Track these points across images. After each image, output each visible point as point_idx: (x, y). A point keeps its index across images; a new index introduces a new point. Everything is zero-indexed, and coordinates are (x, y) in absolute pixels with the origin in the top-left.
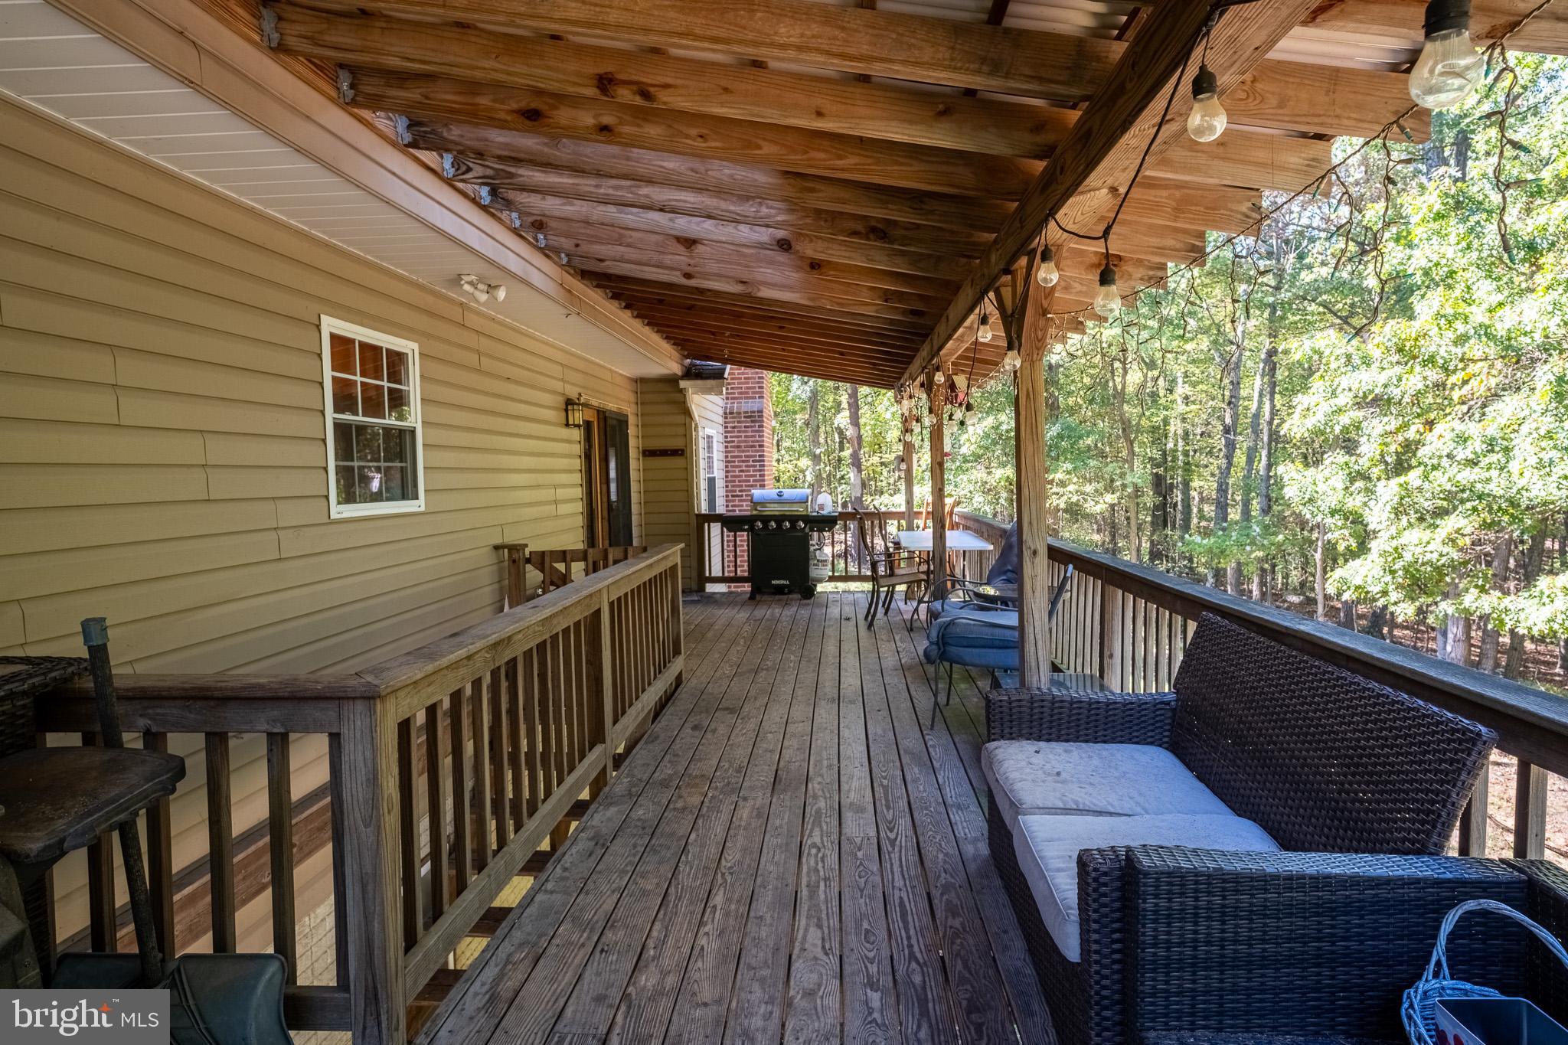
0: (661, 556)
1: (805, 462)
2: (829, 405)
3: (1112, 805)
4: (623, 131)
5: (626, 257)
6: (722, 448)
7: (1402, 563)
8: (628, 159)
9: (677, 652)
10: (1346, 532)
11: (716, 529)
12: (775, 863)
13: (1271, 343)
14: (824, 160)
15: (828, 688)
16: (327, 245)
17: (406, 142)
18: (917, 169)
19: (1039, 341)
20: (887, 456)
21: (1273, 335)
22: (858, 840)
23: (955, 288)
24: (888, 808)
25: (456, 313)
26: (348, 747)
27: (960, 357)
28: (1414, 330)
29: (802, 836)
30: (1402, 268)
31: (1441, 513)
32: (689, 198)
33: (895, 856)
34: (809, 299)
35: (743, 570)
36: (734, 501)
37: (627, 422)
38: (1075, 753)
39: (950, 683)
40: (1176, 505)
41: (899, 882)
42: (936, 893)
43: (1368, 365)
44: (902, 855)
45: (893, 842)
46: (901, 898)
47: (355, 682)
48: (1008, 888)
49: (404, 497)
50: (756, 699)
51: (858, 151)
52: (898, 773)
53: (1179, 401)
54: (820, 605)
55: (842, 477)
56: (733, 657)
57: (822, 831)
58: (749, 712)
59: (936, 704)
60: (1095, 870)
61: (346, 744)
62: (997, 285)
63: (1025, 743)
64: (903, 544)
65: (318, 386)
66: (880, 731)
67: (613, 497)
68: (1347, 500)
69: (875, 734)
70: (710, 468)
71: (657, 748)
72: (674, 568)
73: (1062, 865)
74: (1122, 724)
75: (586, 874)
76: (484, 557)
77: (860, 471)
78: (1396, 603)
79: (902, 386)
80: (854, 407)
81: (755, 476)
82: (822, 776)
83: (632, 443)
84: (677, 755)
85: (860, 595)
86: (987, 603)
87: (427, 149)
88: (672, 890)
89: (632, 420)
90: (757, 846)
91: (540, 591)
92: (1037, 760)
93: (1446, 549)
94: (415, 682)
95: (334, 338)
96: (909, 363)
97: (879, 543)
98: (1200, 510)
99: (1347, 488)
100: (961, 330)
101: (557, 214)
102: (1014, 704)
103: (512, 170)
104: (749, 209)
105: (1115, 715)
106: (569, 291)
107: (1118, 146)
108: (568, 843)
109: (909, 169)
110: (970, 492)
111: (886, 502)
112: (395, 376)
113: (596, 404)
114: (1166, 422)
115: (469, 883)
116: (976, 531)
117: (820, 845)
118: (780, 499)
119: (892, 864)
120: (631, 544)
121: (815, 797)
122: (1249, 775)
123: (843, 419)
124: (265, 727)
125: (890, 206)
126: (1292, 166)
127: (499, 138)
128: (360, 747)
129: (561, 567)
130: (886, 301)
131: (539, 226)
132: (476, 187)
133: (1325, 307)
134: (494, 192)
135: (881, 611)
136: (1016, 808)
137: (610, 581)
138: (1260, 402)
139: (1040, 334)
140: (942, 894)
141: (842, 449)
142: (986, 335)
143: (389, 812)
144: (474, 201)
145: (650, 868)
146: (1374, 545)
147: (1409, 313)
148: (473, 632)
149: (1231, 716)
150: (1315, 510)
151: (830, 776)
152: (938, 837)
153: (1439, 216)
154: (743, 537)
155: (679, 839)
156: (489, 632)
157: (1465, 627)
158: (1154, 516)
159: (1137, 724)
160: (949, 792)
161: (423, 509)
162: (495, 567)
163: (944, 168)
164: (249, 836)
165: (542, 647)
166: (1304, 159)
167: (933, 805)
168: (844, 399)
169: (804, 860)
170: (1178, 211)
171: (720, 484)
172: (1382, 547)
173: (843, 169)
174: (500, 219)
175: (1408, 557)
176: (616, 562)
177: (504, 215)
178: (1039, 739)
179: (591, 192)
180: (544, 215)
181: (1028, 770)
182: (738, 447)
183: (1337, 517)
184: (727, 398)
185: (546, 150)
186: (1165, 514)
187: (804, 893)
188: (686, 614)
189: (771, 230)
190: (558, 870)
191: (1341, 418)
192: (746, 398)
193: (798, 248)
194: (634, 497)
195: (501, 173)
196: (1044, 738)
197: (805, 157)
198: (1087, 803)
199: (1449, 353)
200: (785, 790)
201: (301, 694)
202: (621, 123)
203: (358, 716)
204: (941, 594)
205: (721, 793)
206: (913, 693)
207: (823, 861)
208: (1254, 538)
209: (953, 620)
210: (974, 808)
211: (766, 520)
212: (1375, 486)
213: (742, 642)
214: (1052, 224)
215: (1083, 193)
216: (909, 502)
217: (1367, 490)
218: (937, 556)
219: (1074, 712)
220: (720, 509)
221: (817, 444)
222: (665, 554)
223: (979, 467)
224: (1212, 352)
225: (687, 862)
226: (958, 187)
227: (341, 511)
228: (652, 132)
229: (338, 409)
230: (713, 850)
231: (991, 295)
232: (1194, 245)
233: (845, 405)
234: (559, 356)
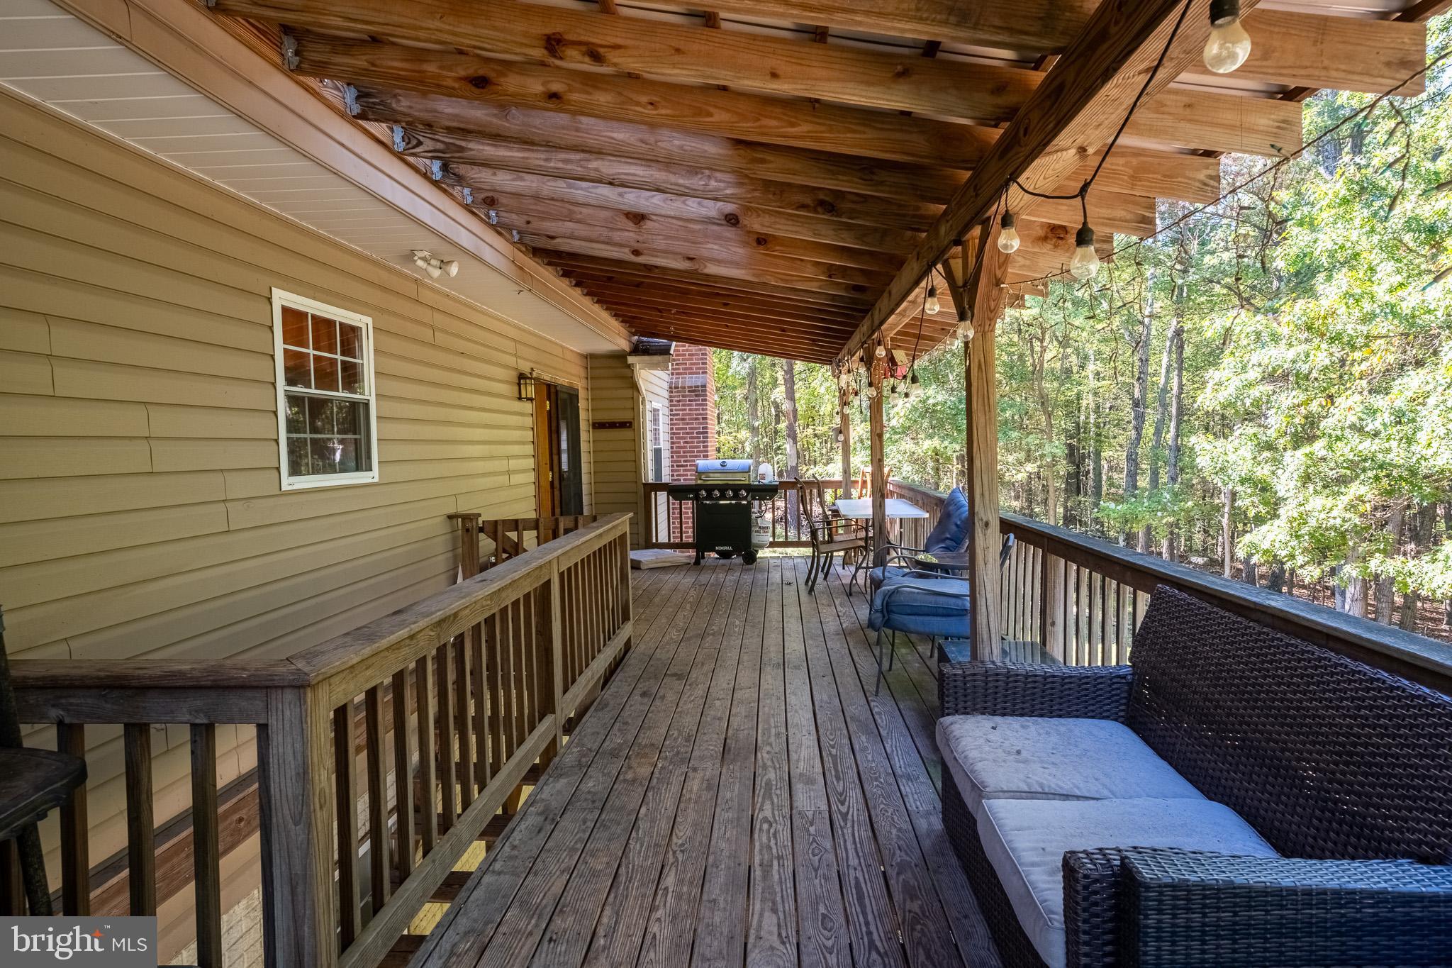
0: (610, 526)
1: (744, 434)
2: (767, 381)
3: (1078, 788)
4: (572, 98)
5: (576, 234)
6: (667, 420)
7: (1307, 529)
8: (577, 130)
9: (626, 618)
10: (1256, 500)
11: (662, 497)
12: (726, 840)
13: (1179, 323)
14: (777, 127)
15: (773, 654)
16: (278, 219)
17: (354, 113)
18: (870, 136)
19: (991, 312)
20: (820, 428)
21: (1180, 315)
22: (810, 814)
23: (899, 263)
24: (838, 779)
25: (411, 289)
26: (276, 738)
27: (899, 333)
28: (1323, 309)
29: (753, 811)
30: (1308, 250)
31: (1343, 481)
32: (638, 171)
33: (848, 831)
34: (754, 275)
35: (689, 536)
36: (679, 471)
37: (577, 396)
38: (1033, 729)
39: (893, 650)
40: (1088, 472)
41: (853, 861)
42: (892, 873)
43: (1276, 342)
44: (854, 832)
45: (845, 816)
46: (856, 878)
47: (284, 669)
48: (966, 868)
49: (358, 469)
50: (703, 664)
51: (809, 118)
52: (846, 741)
53: (1091, 377)
54: (761, 570)
55: (779, 448)
56: (680, 621)
57: (773, 803)
58: (697, 678)
59: (880, 672)
60: (1086, 877)
61: (275, 736)
62: (946, 257)
63: (980, 717)
64: (842, 512)
65: (269, 358)
66: (825, 697)
67: (565, 467)
68: (1255, 470)
69: (821, 700)
70: (656, 439)
71: (607, 716)
72: (623, 537)
73: (1036, 859)
74: (1078, 698)
75: (535, 852)
76: (438, 527)
77: (795, 442)
78: (1302, 567)
79: (840, 361)
80: (790, 382)
81: (699, 447)
82: (770, 744)
83: (583, 415)
84: (626, 723)
85: (799, 560)
86: (926, 570)
87: (376, 120)
88: (623, 870)
89: (582, 394)
90: (708, 820)
91: (493, 559)
92: (995, 736)
93: (1348, 515)
94: (352, 667)
95: (285, 310)
96: (848, 339)
97: (817, 510)
98: (1110, 478)
99: (1255, 458)
100: (904, 304)
101: (508, 189)
102: (968, 678)
103: (463, 144)
104: (697, 182)
105: (1070, 689)
106: (521, 268)
107: (1096, 98)
108: (516, 818)
109: (862, 136)
110: (899, 461)
111: (821, 471)
112: (348, 349)
113: (548, 379)
114: (1079, 396)
115: (412, 869)
116: (910, 499)
117: (772, 820)
118: (723, 469)
119: (845, 841)
120: (582, 513)
121: (765, 767)
122: (1218, 755)
123: (779, 393)
124: (187, 717)
125: (840, 177)
126: (1262, 128)
127: (450, 109)
128: (289, 740)
129: (513, 535)
130: (830, 276)
131: (490, 202)
132: (428, 162)
133: (1230, 289)
134: (445, 168)
135: (821, 576)
136: (979, 791)
137: (560, 551)
138: (1167, 378)
139: (992, 304)
140: (898, 874)
141: (778, 422)
142: (933, 308)
143: (321, 808)
144: (426, 176)
145: (600, 845)
146: (1282, 511)
147: (1311, 293)
148: (418, 609)
149: (1195, 692)
150: (1226, 478)
151: (778, 746)
152: (890, 811)
153: (1345, 201)
154: (688, 506)
155: (629, 814)
156: (433, 609)
157: (1362, 587)
158: (1067, 483)
159: (1093, 699)
160: (898, 762)
161: (376, 480)
162: (448, 536)
163: (898, 136)
164: (171, 828)
165: (490, 621)
166: (1273, 120)
167: (883, 776)
168: (780, 375)
169: (756, 836)
170: (1135, 178)
171: (666, 455)
172: (1290, 514)
173: (794, 137)
174: (452, 195)
175: (1313, 522)
176: (567, 531)
177: (456, 191)
178: (994, 713)
179: (541, 166)
180: (495, 191)
181: (987, 749)
182: (683, 419)
183: (1247, 485)
184: (672, 374)
185: (495, 120)
186: (1079, 481)
187: (758, 873)
188: (634, 579)
189: (720, 204)
190: (507, 848)
191: (1251, 392)
192: (690, 373)
193: (746, 222)
194: (585, 468)
195: (453, 148)
196: (998, 712)
197: (757, 124)
198: (1053, 786)
199: (1355, 330)
200: (734, 761)
201: (225, 683)
202: (570, 91)
203: (286, 705)
204: (880, 561)
205: (671, 763)
206: (856, 658)
207: (775, 835)
208: (1165, 504)
209: (897, 589)
210: (924, 778)
211: (710, 489)
212: (1282, 456)
213: (688, 607)
214: (1014, 188)
215: (1050, 153)
216: (846, 471)
217: (1275, 460)
218: (877, 525)
219: (1029, 686)
220: (666, 478)
221: (755, 417)
222: (614, 523)
223: (908, 438)
224: (1122, 331)
225: (638, 839)
226: (913, 155)
227: (290, 483)
228: (602, 99)
229: (290, 382)
230: (664, 825)
231: (939, 266)
232: (1144, 216)
233: (781, 381)
234: (512, 333)
